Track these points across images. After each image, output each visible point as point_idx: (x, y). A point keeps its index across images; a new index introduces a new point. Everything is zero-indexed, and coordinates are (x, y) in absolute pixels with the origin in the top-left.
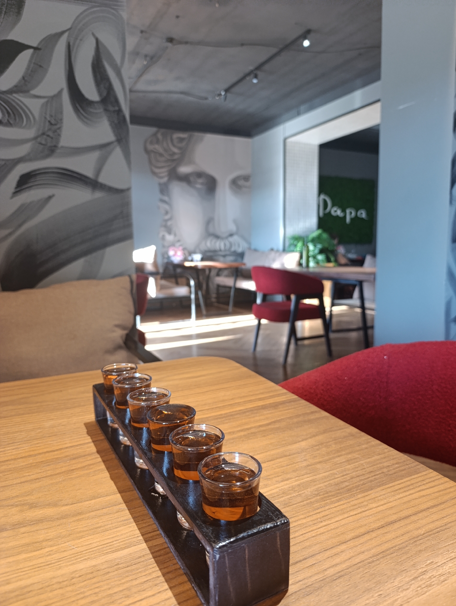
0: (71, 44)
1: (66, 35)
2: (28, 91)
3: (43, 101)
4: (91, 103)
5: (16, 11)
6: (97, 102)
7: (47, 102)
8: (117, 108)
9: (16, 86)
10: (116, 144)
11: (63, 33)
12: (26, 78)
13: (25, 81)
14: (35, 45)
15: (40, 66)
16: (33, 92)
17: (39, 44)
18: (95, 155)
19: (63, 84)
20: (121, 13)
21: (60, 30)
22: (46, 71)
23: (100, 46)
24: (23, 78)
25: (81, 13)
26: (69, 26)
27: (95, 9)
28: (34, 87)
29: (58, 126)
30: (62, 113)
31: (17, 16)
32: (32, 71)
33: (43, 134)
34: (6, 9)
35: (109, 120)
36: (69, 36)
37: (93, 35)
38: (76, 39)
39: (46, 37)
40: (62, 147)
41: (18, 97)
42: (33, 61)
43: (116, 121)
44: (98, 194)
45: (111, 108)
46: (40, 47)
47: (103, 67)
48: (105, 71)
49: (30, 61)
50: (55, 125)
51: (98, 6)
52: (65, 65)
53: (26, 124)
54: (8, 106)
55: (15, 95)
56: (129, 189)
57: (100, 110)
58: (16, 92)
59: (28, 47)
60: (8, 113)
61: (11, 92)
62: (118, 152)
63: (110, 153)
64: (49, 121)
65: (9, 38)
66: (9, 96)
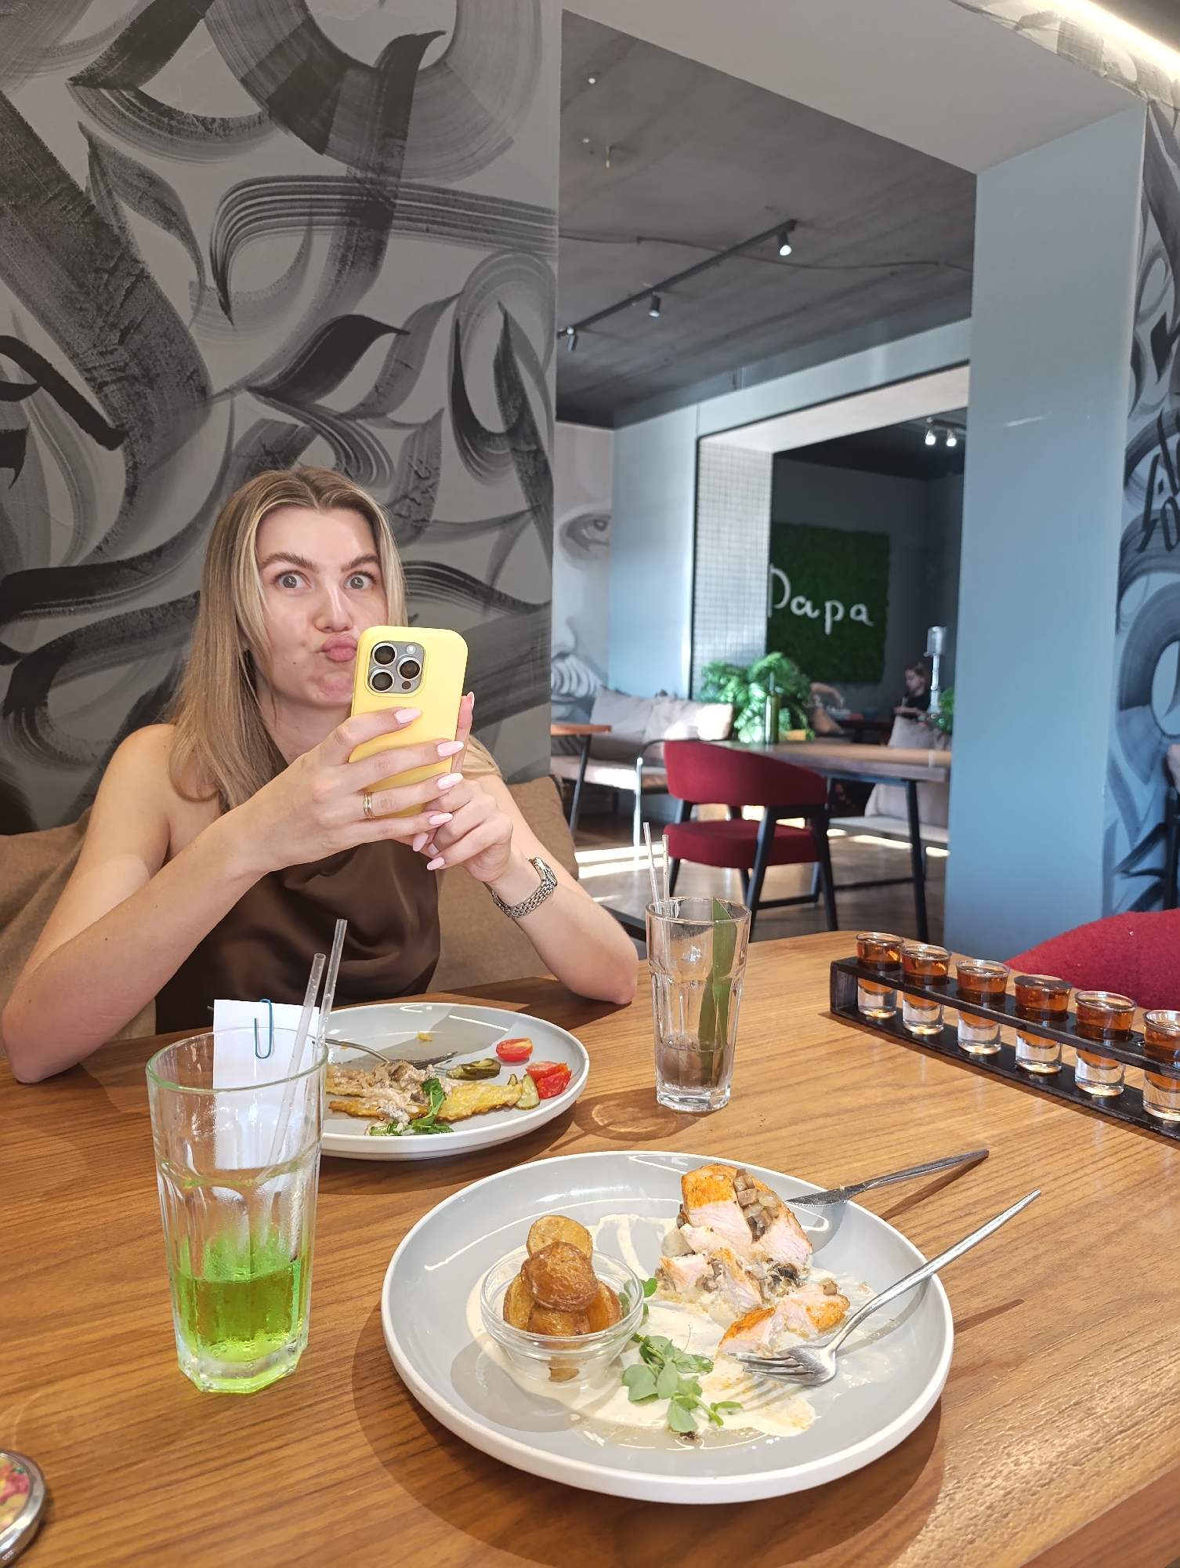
0: (461, 323)
1: (453, 305)
2: (383, 414)
3: (408, 432)
4: (490, 436)
5: (371, 259)
6: (500, 435)
7: (415, 435)
8: (534, 447)
9: (362, 405)
10: (528, 515)
11: (448, 301)
12: (381, 389)
13: (380, 394)
14: (399, 325)
15: (407, 366)
16: (392, 416)
17: (407, 323)
18: (494, 537)
19: (444, 401)
20: (550, 263)
21: (442, 297)
22: (416, 374)
23: (511, 327)
24: (376, 388)
25: (482, 264)
26: (459, 290)
27: (506, 256)
28: (392, 409)
29: (430, 482)
30: (438, 457)
31: (371, 270)
32: (391, 375)
33: (405, 496)
34: (354, 257)
35: (519, 470)
36: (457, 308)
37: (500, 305)
38: (470, 313)
39: (420, 310)
40: (436, 521)
41: (367, 425)
42: (395, 356)
43: (531, 472)
44: (495, 615)
45: (524, 447)
46: (407, 330)
47: (515, 367)
48: (517, 375)
49: (390, 356)
50: (427, 478)
51: (512, 251)
52: (450, 364)
53: (376, 479)
54: (347, 443)
55: (359, 421)
56: (548, 604)
57: (504, 450)
58: (362, 416)
59: (388, 329)
60: (347, 456)
61: (353, 415)
62: (532, 531)
63: (517, 535)
64: (416, 472)
65: (356, 312)
66: (350, 422)
